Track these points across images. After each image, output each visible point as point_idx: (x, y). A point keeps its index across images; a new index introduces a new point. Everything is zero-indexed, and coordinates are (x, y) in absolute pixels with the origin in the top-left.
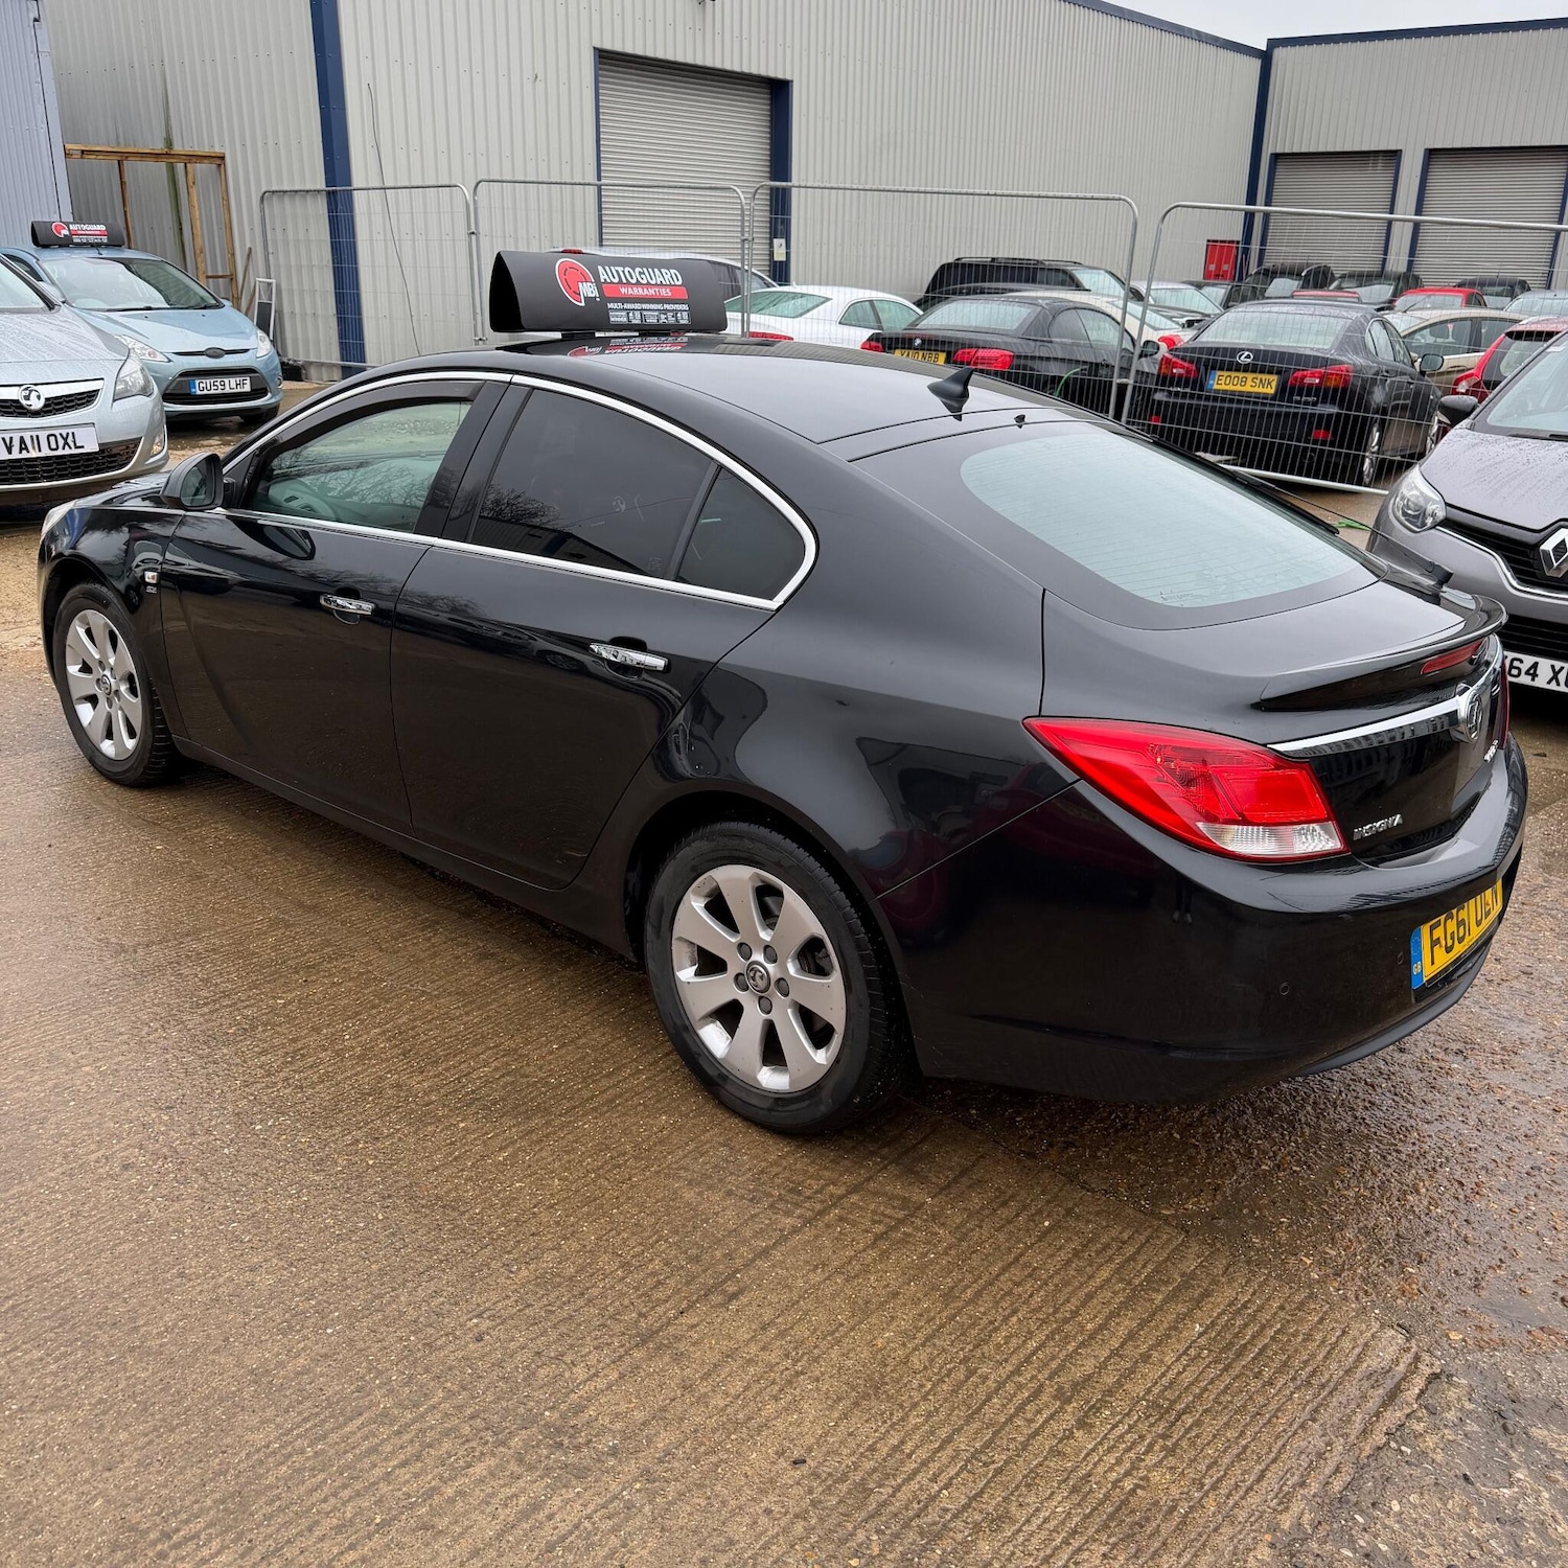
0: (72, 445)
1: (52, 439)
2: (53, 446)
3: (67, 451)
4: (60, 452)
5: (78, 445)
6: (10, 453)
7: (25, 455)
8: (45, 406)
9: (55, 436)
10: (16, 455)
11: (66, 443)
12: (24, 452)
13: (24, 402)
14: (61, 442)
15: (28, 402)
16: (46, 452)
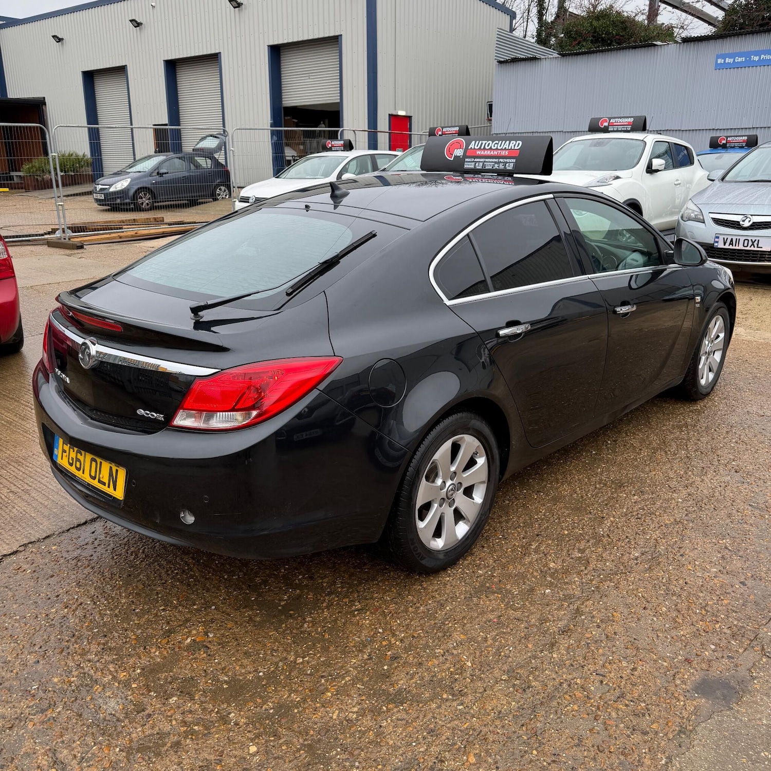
0: (756, 246)
1: (746, 242)
2: (746, 245)
3: (752, 248)
4: (748, 248)
5: (759, 246)
6: (725, 245)
7: (731, 247)
8: (751, 225)
9: (748, 240)
10: (727, 246)
11: (753, 244)
12: (731, 245)
13: (741, 223)
14: (750, 243)
15: (743, 223)
16: (741, 247)
